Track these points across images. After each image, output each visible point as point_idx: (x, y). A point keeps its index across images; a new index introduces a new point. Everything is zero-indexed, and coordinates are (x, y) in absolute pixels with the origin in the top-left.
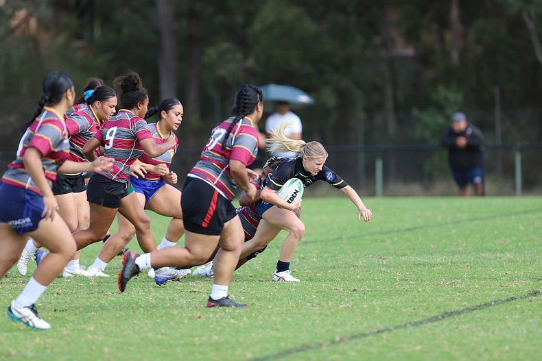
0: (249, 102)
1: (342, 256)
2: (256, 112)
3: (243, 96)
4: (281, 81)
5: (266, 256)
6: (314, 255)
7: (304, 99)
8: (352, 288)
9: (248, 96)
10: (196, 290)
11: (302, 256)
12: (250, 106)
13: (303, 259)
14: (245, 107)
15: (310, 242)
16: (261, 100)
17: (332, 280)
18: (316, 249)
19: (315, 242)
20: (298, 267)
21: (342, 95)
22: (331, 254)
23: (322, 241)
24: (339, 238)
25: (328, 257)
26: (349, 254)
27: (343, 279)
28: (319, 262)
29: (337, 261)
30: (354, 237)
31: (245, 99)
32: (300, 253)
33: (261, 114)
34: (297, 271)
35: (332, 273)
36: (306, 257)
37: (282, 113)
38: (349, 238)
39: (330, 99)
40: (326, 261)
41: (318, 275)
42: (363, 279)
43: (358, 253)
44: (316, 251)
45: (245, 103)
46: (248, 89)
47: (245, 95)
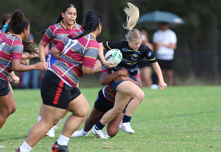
0: (94, 23)
1: (203, 124)
2: (97, 30)
3: (90, 19)
4: (163, 9)
5: (153, 125)
6: (185, 124)
7: (178, 20)
8: (210, 145)
9: (93, 19)
10: (107, 147)
11: (176, 124)
12: (95, 25)
13: (177, 126)
14: (91, 26)
15: (183, 115)
16: (101, 22)
17: (196, 140)
18: (186, 120)
19: (185, 115)
20: (174, 132)
21: (203, 17)
22: (195, 123)
23: (190, 115)
24: (201, 113)
25: (194, 125)
26: (208, 123)
27: (204, 140)
28: (188, 128)
29: (199, 128)
30: (211, 112)
31: (91, 21)
32: (176, 123)
33: (100, 31)
34: (173, 134)
35: (196, 135)
36: (179, 125)
37: (164, 30)
38: (208, 112)
39: (195, 21)
40: (193, 128)
41: (187, 137)
42: (217, 140)
43: (213, 123)
44: (186, 121)
45: (91, 24)
46: (93, 14)
47: (91, 18)
